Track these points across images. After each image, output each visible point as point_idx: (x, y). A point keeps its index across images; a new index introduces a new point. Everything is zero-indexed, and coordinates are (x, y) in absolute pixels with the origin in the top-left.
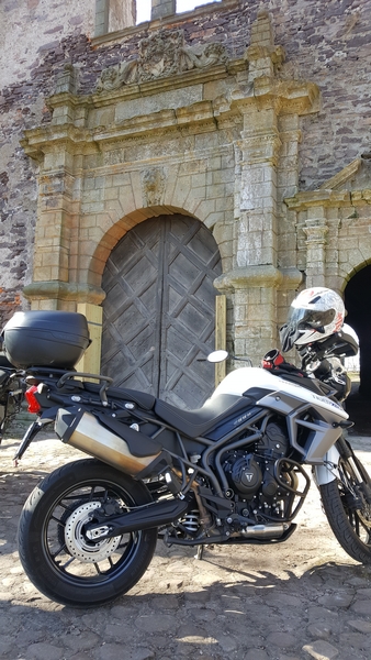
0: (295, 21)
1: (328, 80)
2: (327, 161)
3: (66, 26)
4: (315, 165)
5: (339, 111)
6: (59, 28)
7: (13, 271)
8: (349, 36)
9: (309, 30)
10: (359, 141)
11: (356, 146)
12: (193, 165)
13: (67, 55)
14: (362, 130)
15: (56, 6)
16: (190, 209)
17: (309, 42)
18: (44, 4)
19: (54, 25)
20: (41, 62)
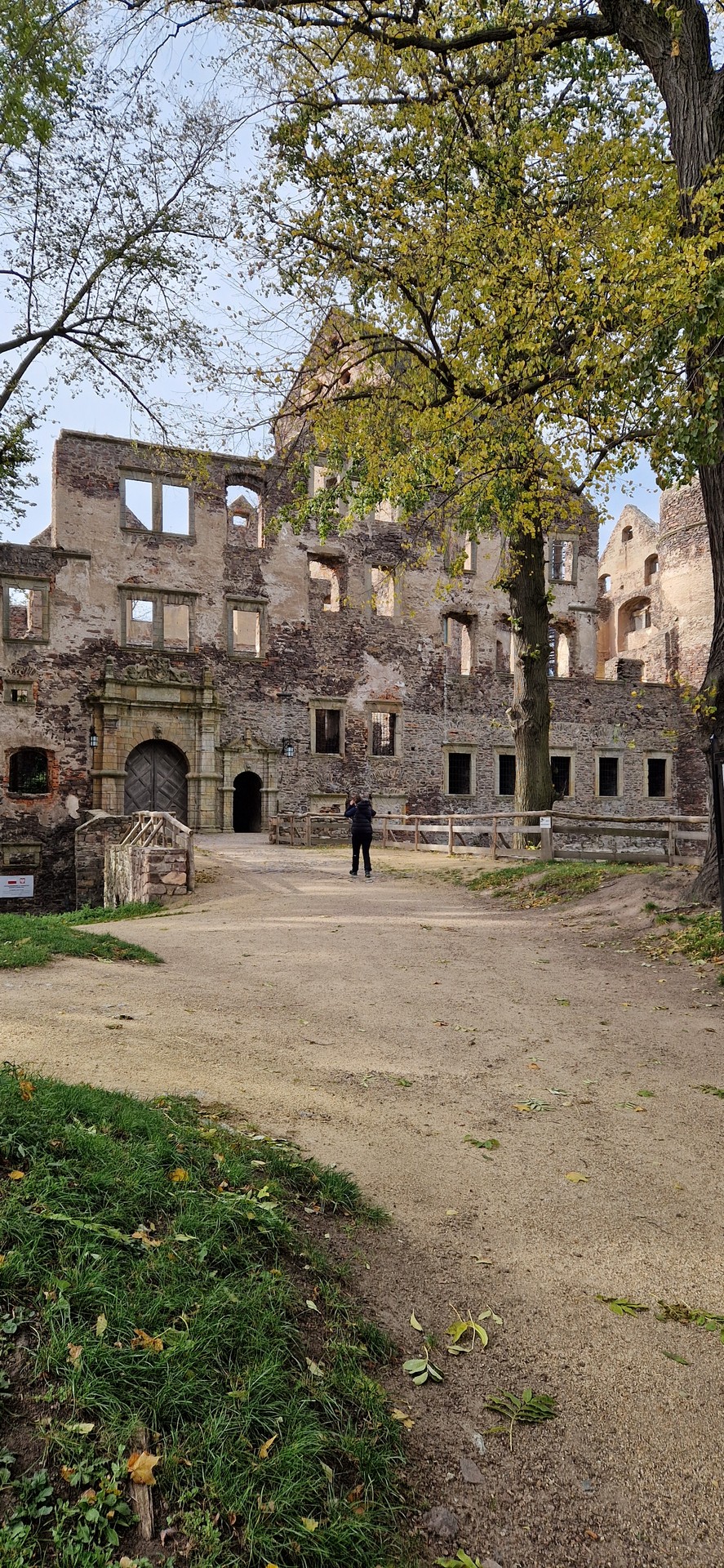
3: (102, 632)
6: (99, 632)
7: (77, 760)
8: (238, 686)
12: (177, 725)
13: (104, 650)
15: (94, 617)
17: (224, 683)
18: (85, 612)
19: (94, 628)
20: (86, 647)
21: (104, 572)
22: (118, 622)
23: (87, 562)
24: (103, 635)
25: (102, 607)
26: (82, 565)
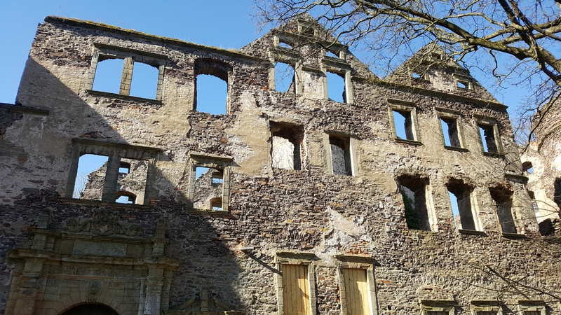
0: (175, 226)
1: (186, 257)
2: (182, 294)
3: (45, 183)
4: (177, 295)
5: (189, 272)
6: (41, 182)
8: (196, 240)
9: (180, 232)
10: (195, 287)
11: (194, 289)
12: (118, 284)
13: (44, 200)
14: (197, 283)
15: (40, 168)
16: (114, 307)
17: (180, 237)
18: (31, 163)
19: (37, 178)
20: (24, 197)
21: (61, 127)
22: (66, 174)
23: (45, 118)
24: (45, 186)
25: (52, 159)
26: (38, 120)
